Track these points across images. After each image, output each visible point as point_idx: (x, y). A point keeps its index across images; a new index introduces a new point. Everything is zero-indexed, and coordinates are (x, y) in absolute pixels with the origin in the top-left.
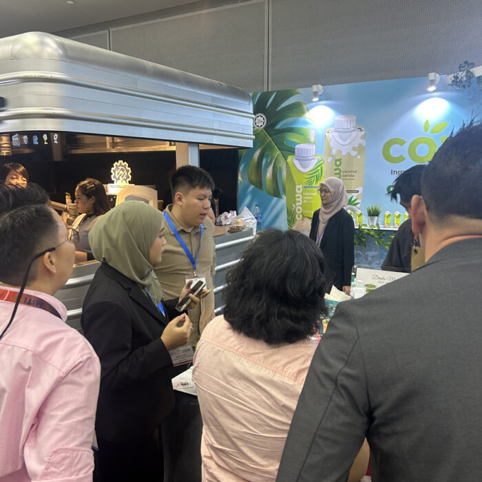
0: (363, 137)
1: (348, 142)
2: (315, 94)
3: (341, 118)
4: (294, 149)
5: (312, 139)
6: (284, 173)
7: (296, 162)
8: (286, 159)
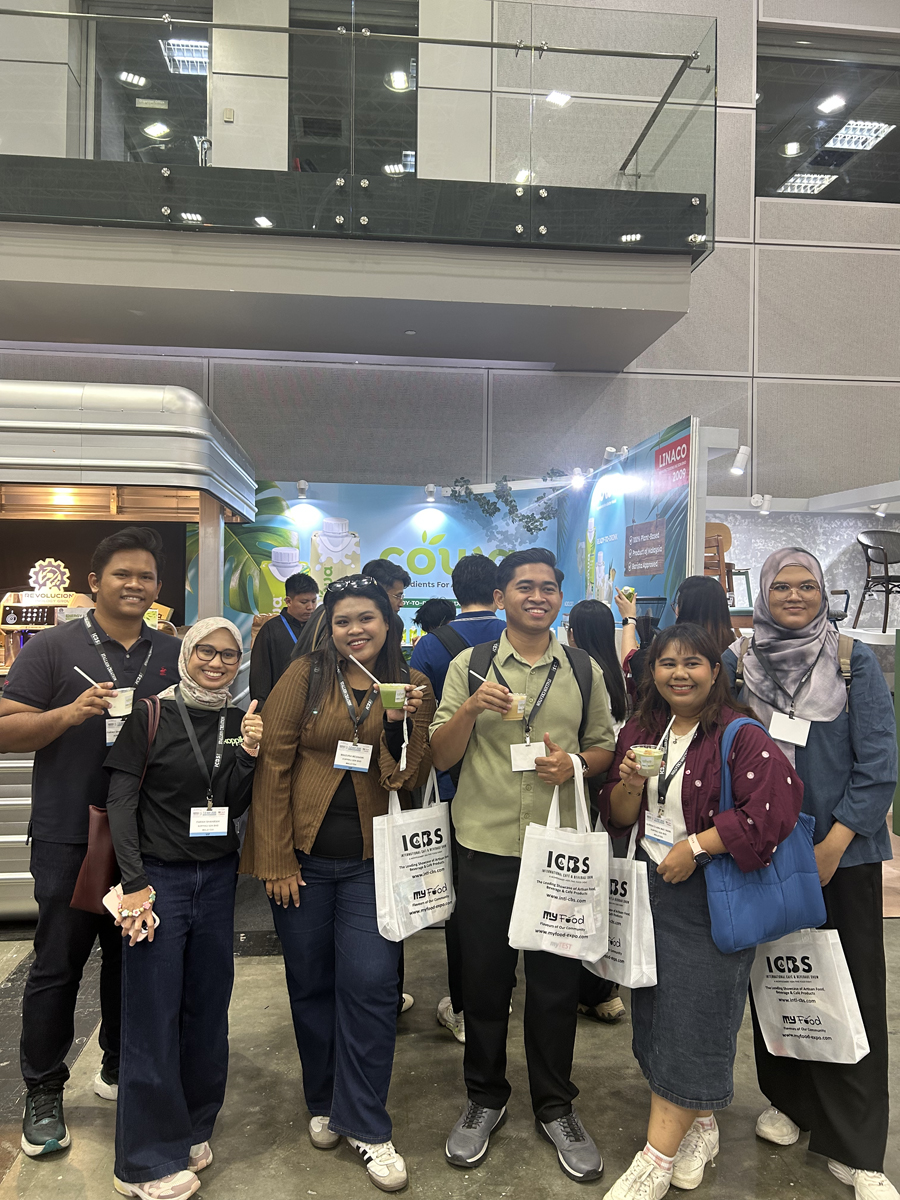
0: (357, 544)
1: (340, 548)
2: (302, 491)
3: (330, 521)
4: (271, 553)
5: (295, 543)
6: (257, 582)
7: (273, 569)
8: (259, 564)
